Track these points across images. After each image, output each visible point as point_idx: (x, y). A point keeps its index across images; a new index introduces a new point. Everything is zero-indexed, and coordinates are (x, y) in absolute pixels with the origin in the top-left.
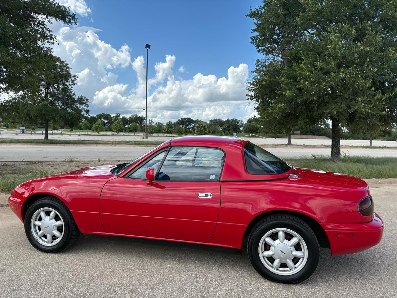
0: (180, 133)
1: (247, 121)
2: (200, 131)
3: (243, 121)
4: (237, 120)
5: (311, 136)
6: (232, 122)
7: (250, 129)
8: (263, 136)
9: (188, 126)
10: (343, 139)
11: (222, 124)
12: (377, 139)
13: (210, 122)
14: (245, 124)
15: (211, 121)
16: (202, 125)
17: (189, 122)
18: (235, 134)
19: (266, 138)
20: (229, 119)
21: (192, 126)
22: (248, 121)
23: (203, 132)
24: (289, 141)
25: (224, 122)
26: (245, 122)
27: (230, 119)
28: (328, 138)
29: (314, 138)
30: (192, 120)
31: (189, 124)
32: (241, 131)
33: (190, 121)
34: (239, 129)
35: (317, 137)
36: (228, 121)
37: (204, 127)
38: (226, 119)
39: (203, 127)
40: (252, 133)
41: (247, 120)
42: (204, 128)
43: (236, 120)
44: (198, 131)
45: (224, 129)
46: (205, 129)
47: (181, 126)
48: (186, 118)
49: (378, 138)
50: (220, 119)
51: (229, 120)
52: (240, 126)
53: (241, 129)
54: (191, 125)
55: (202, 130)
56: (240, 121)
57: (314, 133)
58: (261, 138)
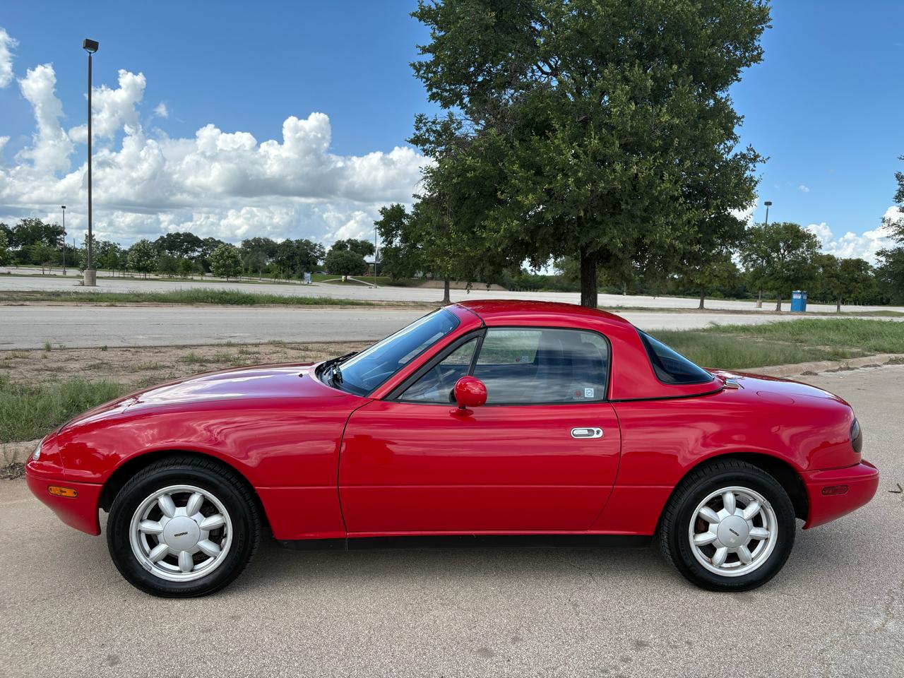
0: (172, 270)
1: (333, 247)
2: (225, 266)
3: (324, 245)
4: (310, 243)
5: (455, 283)
6: (298, 247)
7: (342, 266)
8: (372, 282)
9: (187, 253)
10: (531, 291)
11: (273, 250)
13: (244, 245)
14: (328, 254)
15: (246, 243)
16: (229, 253)
17: (189, 242)
18: (307, 275)
19: (378, 287)
21: (196, 254)
22: (335, 245)
23: (232, 269)
24: (447, 295)
25: (279, 245)
26: (328, 248)
27: (293, 239)
30: (197, 239)
31: (187, 248)
32: (319, 270)
33: (190, 241)
34: (316, 264)
36: (288, 244)
37: (234, 257)
38: (284, 240)
39: (230, 257)
40: (346, 274)
41: (334, 244)
42: (233, 260)
43: (308, 243)
44: (218, 267)
45: (278, 262)
46: (237, 263)
47: (167, 252)
48: (181, 233)
50: (268, 240)
51: (291, 242)
52: (318, 257)
53: (320, 263)
54: (194, 251)
55: (230, 265)
56: (316, 245)
58: (367, 287)
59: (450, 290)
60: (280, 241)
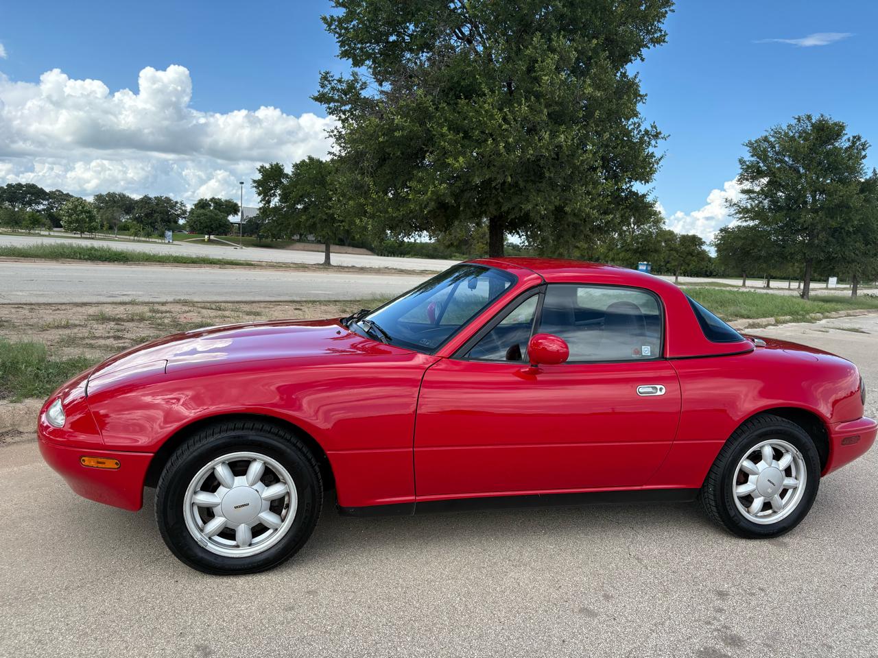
0: (17, 223)
1: (196, 205)
2: (77, 221)
3: (185, 202)
4: (170, 200)
5: (337, 247)
6: (157, 204)
7: (205, 225)
8: (238, 242)
9: (30, 205)
10: (398, 256)
11: (130, 207)
12: (454, 258)
13: (96, 200)
14: (190, 212)
15: (99, 198)
16: (83, 208)
17: (32, 194)
18: (169, 233)
19: (244, 247)
20: (150, 196)
21: (41, 207)
22: (198, 204)
23: (87, 225)
24: (328, 258)
25: (137, 202)
26: (189, 207)
27: (152, 195)
28: (370, 253)
29: (345, 252)
30: (42, 191)
31: (31, 200)
32: (181, 228)
33: (35, 193)
34: (176, 222)
35: (350, 249)
36: (146, 200)
37: (89, 212)
38: (141, 197)
39: (86, 212)
40: (209, 234)
41: (196, 202)
42: (88, 215)
43: (168, 200)
44: (71, 223)
45: (136, 219)
46: (92, 218)
47: (7, 203)
48: (24, 184)
49: (455, 256)
50: (124, 195)
51: (150, 199)
52: (178, 216)
53: (181, 222)
54: (39, 203)
55: (83, 220)
56: (177, 203)
57: (343, 241)
58: (233, 247)
59: (331, 254)
60: (136, 197)
